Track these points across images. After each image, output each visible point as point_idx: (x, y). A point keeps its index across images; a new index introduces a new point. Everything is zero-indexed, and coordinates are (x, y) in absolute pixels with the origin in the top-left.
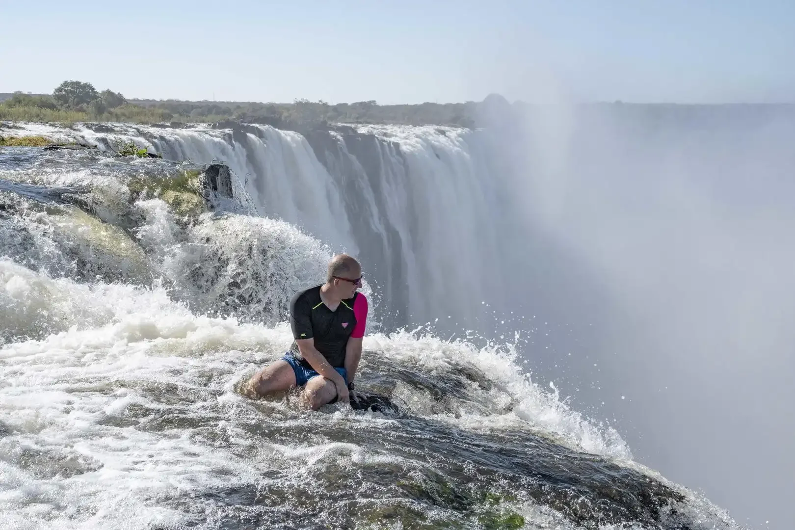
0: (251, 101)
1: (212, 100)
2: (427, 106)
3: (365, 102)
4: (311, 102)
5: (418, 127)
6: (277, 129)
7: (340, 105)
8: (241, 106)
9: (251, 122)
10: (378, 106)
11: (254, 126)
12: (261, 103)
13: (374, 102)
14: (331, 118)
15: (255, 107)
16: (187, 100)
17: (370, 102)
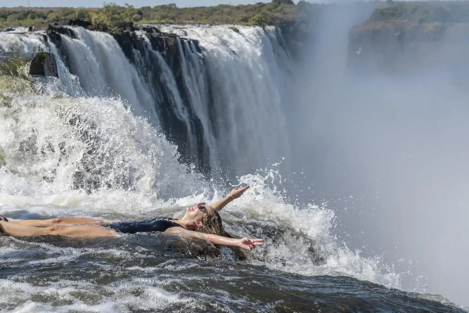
0: (63, 6)
1: (27, 6)
2: (222, 7)
3: (165, 5)
4: (118, 5)
5: (214, 25)
6: (88, 31)
7: (143, 8)
8: (53, 10)
9: (64, 24)
10: (178, 9)
11: (67, 28)
12: (72, 8)
13: (174, 5)
14: (136, 20)
15: (67, 11)
16: (4, 6)
17: (171, 5)
